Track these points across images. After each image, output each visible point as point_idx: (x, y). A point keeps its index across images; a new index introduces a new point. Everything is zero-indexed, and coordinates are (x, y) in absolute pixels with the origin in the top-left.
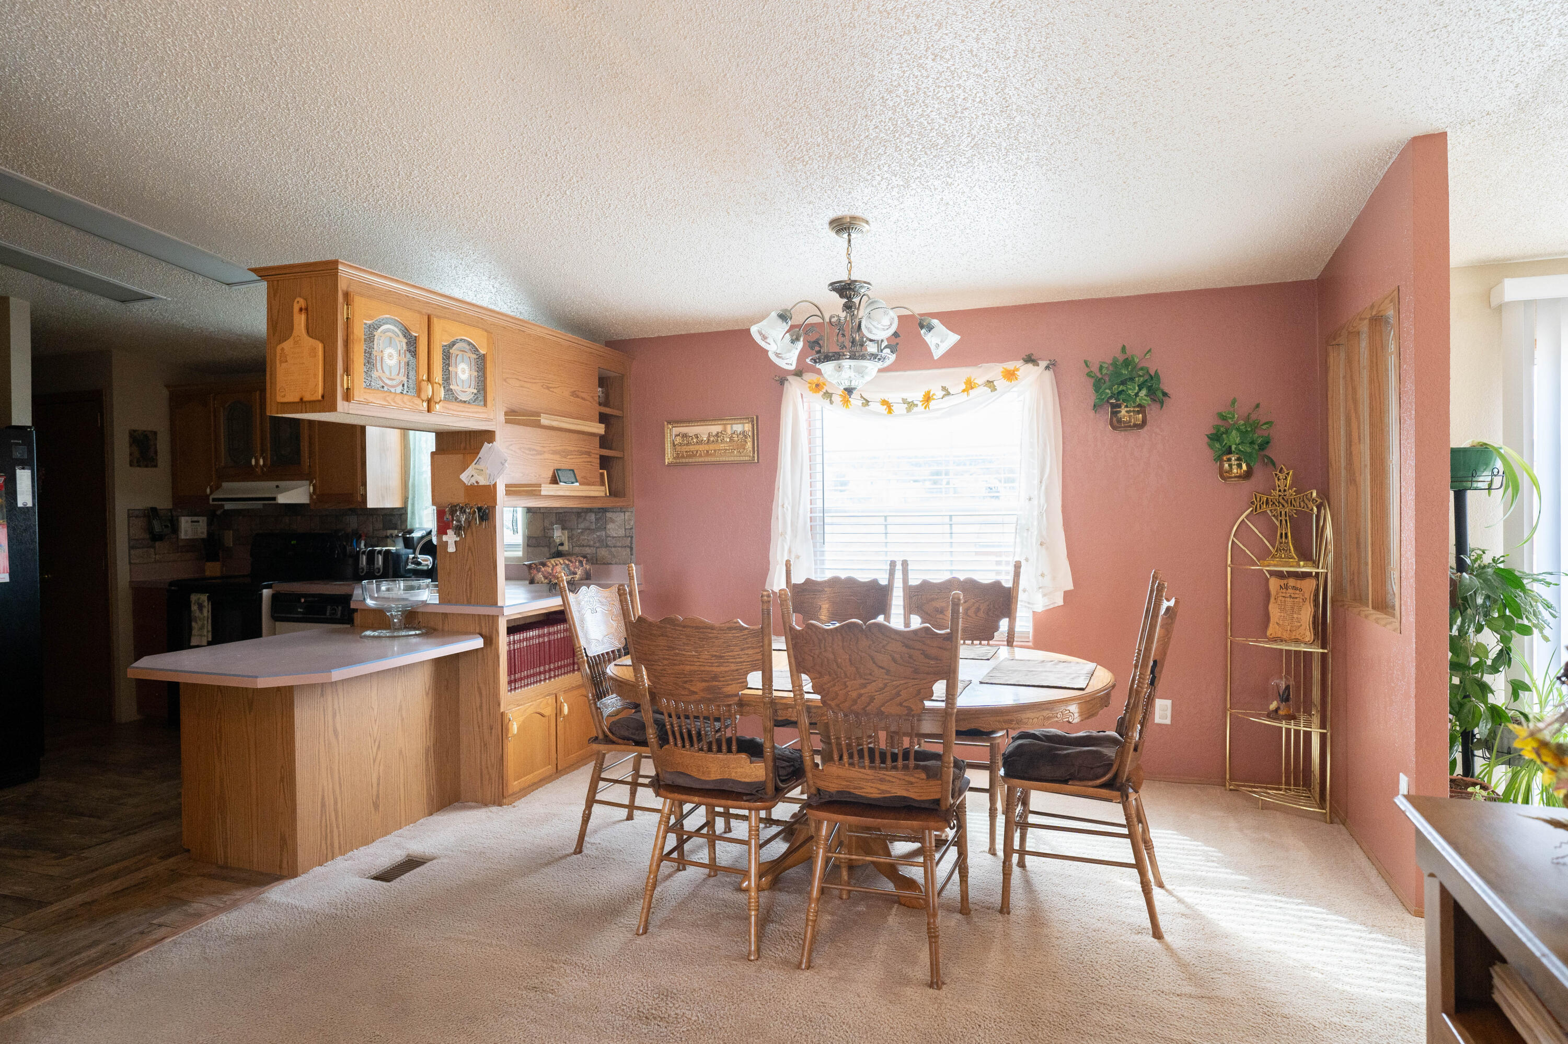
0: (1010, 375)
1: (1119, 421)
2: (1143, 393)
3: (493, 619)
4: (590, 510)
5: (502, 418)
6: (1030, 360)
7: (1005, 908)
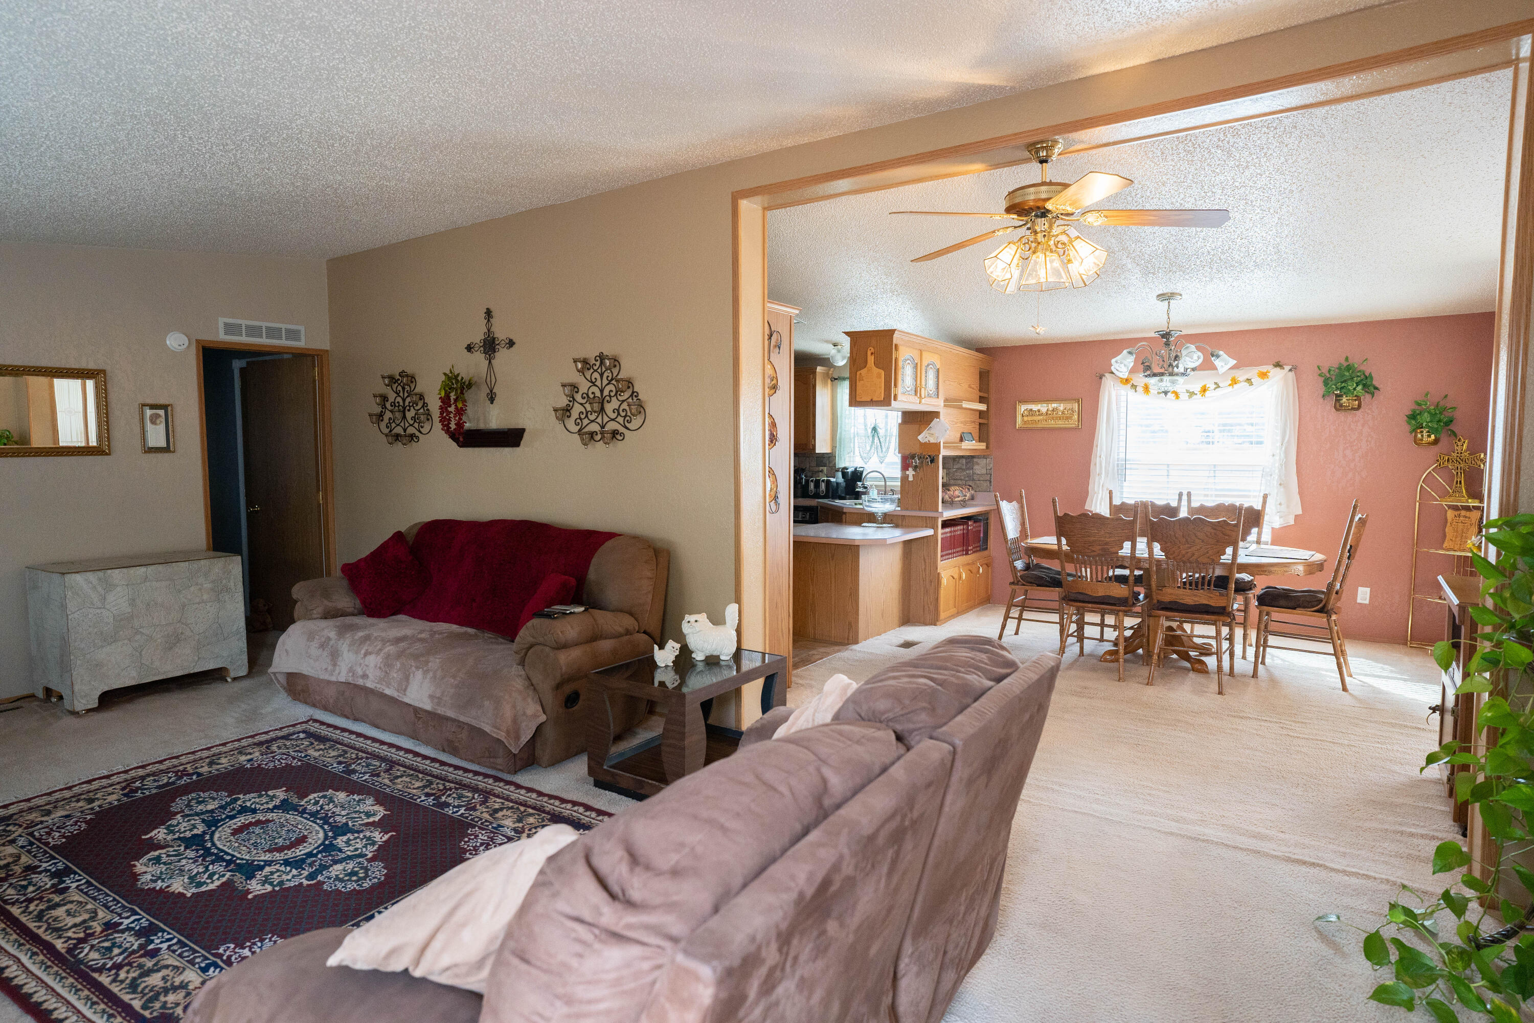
0: (1263, 375)
1: (1341, 405)
2: (1359, 388)
3: (936, 519)
4: (962, 457)
5: (942, 404)
6: (1278, 365)
7: (1255, 675)
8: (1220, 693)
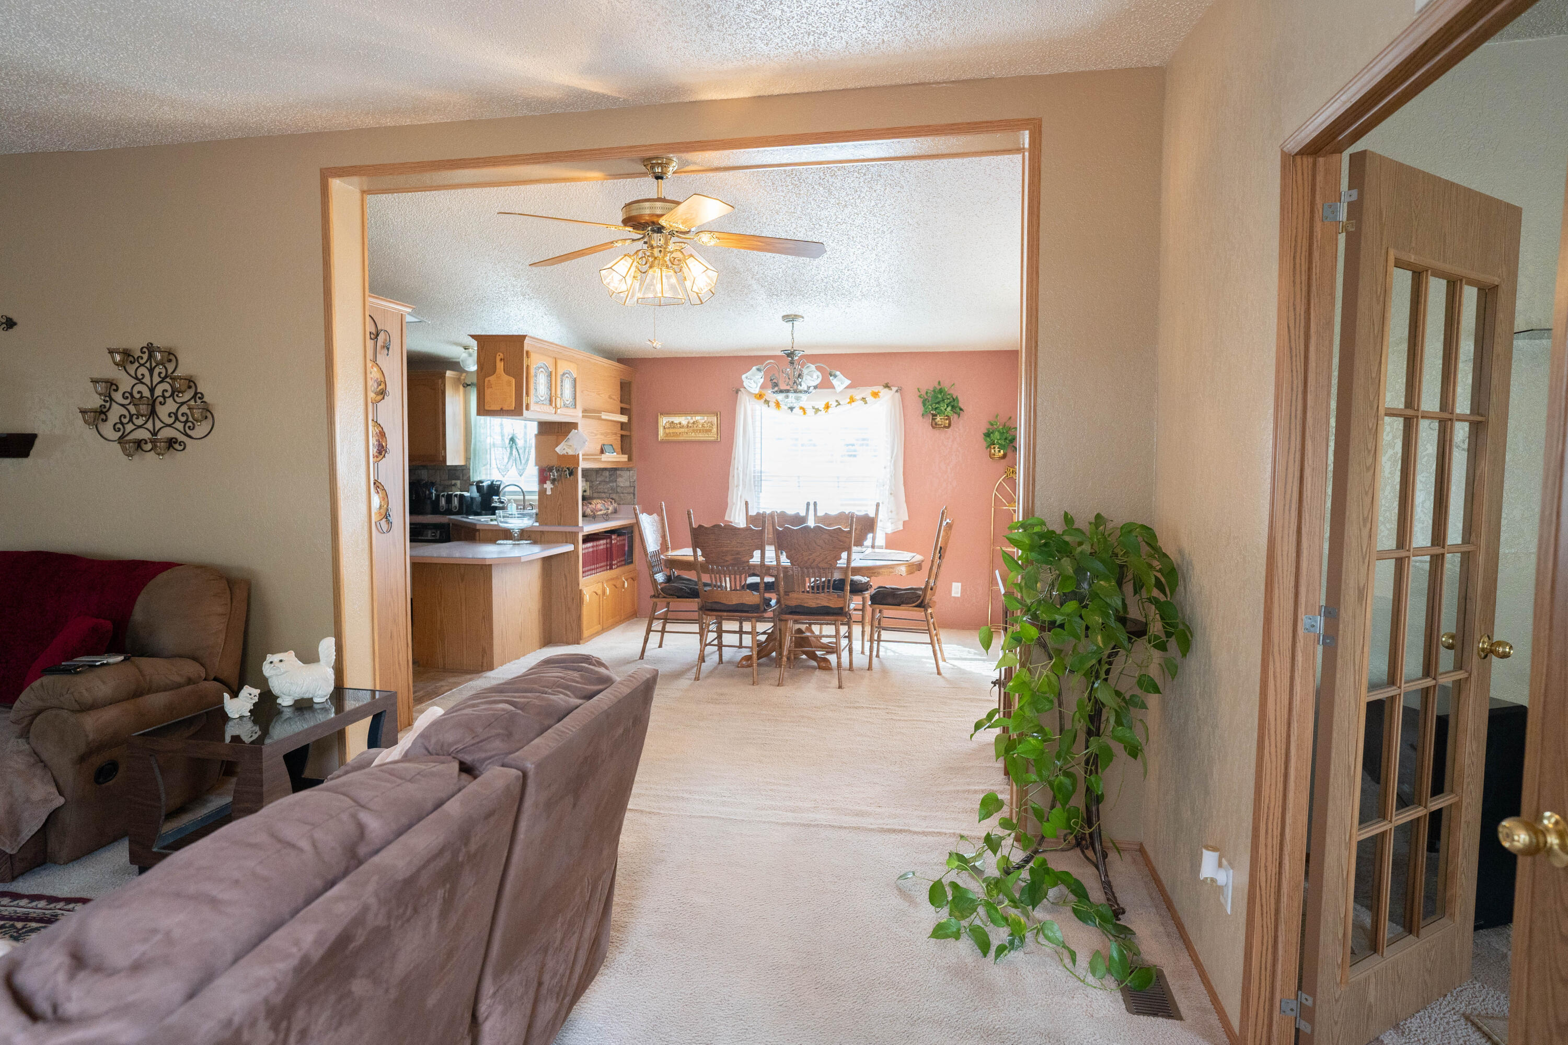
0: (875, 395)
1: (936, 424)
2: (949, 408)
3: (576, 534)
4: (605, 469)
5: (580, 415)
6: (887, 386)
7: (870, 668)
8: (840, 687)
